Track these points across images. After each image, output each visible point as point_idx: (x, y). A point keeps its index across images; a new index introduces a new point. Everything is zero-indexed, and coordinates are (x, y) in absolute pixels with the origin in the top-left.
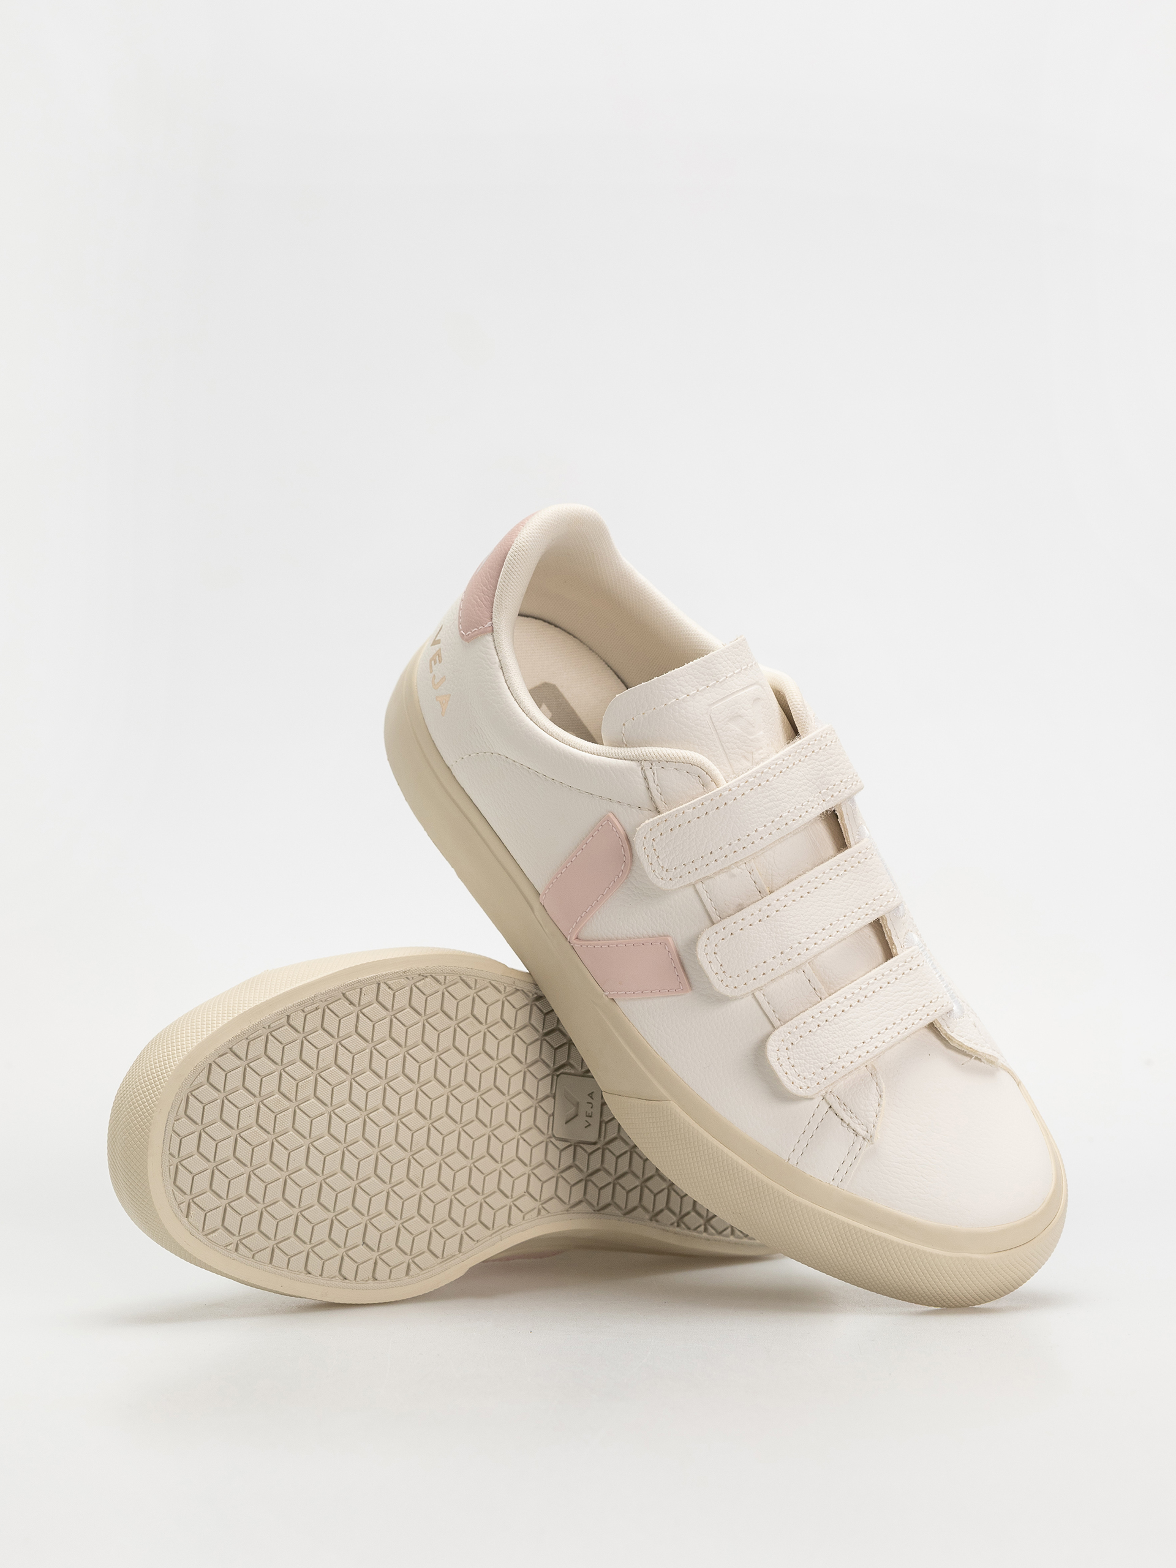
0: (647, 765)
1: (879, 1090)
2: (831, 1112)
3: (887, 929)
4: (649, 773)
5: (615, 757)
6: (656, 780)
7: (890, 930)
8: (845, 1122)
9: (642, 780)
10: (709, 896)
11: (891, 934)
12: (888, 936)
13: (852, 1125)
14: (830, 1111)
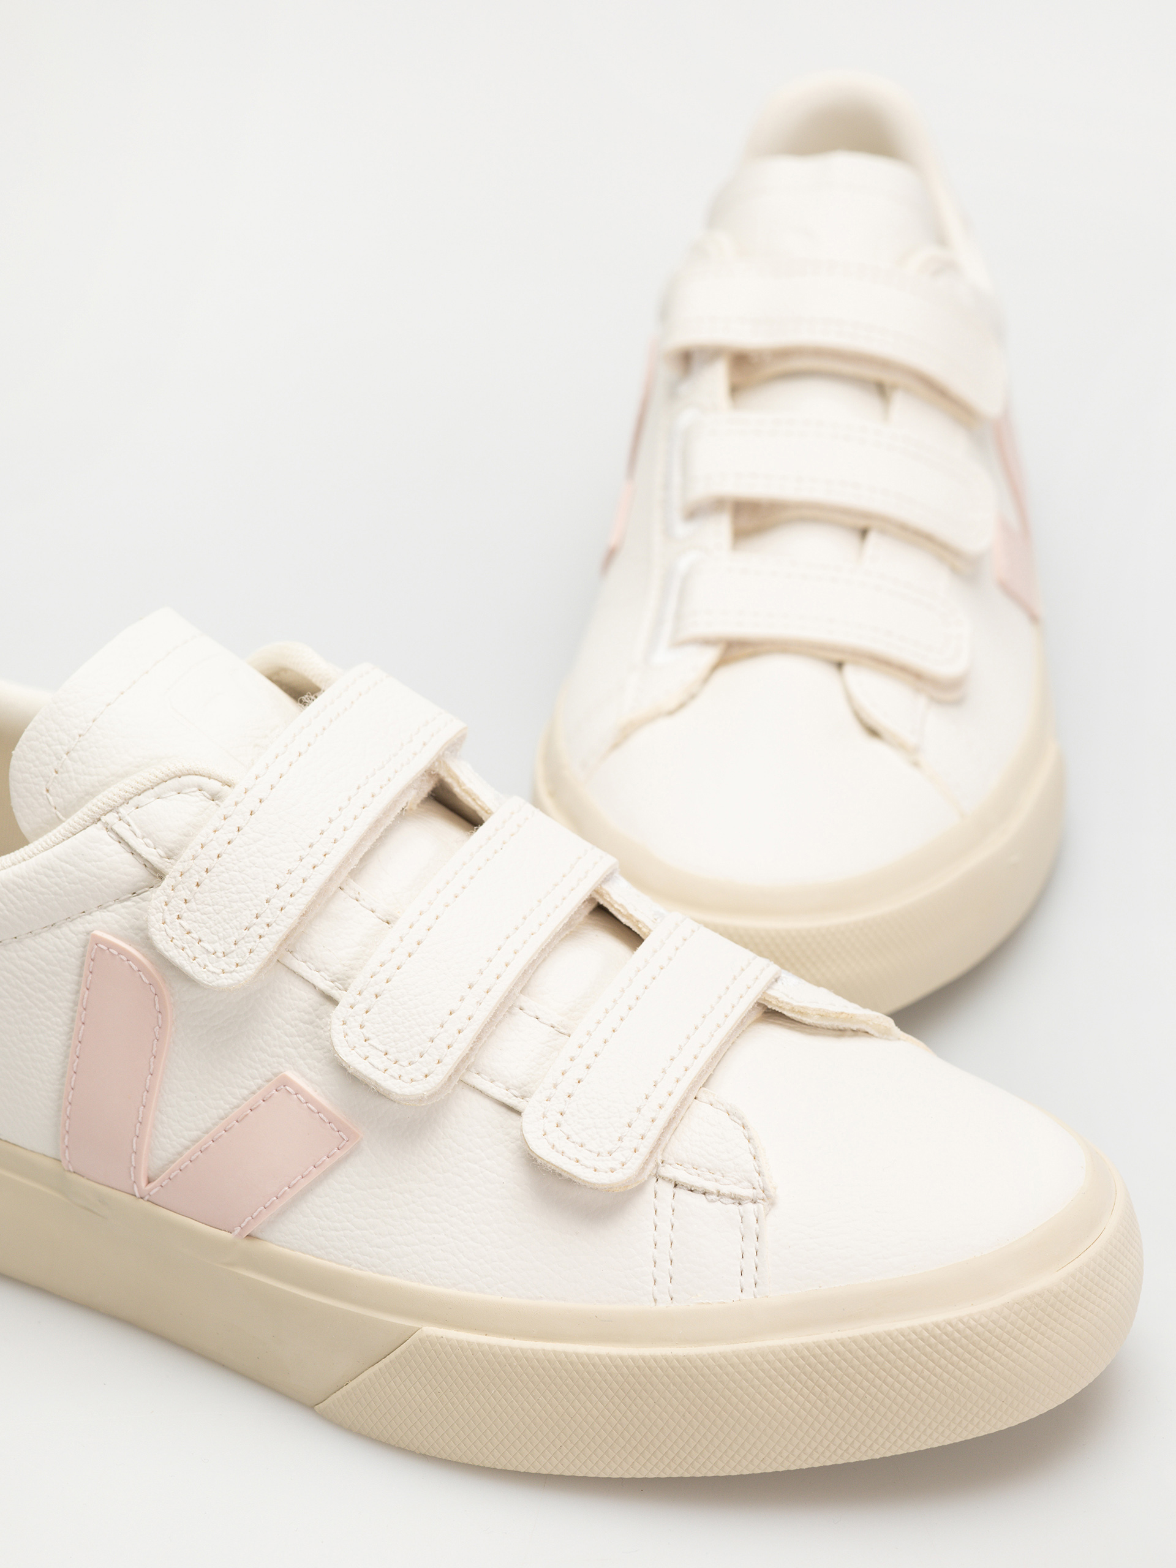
0: (111, 818)
1: (735, 1119)
2: (681, 1193)
3: (616, 906)
4: (122, 829)
5: (57, 841)
6: (138, 832)
7: (621, 905)
8: (712, 1193)
9: (118, 847)
10: (312, 966)
11: (626, 910)
12: (623, 915)
13: (725, 1190)
14: (677, 1190)
